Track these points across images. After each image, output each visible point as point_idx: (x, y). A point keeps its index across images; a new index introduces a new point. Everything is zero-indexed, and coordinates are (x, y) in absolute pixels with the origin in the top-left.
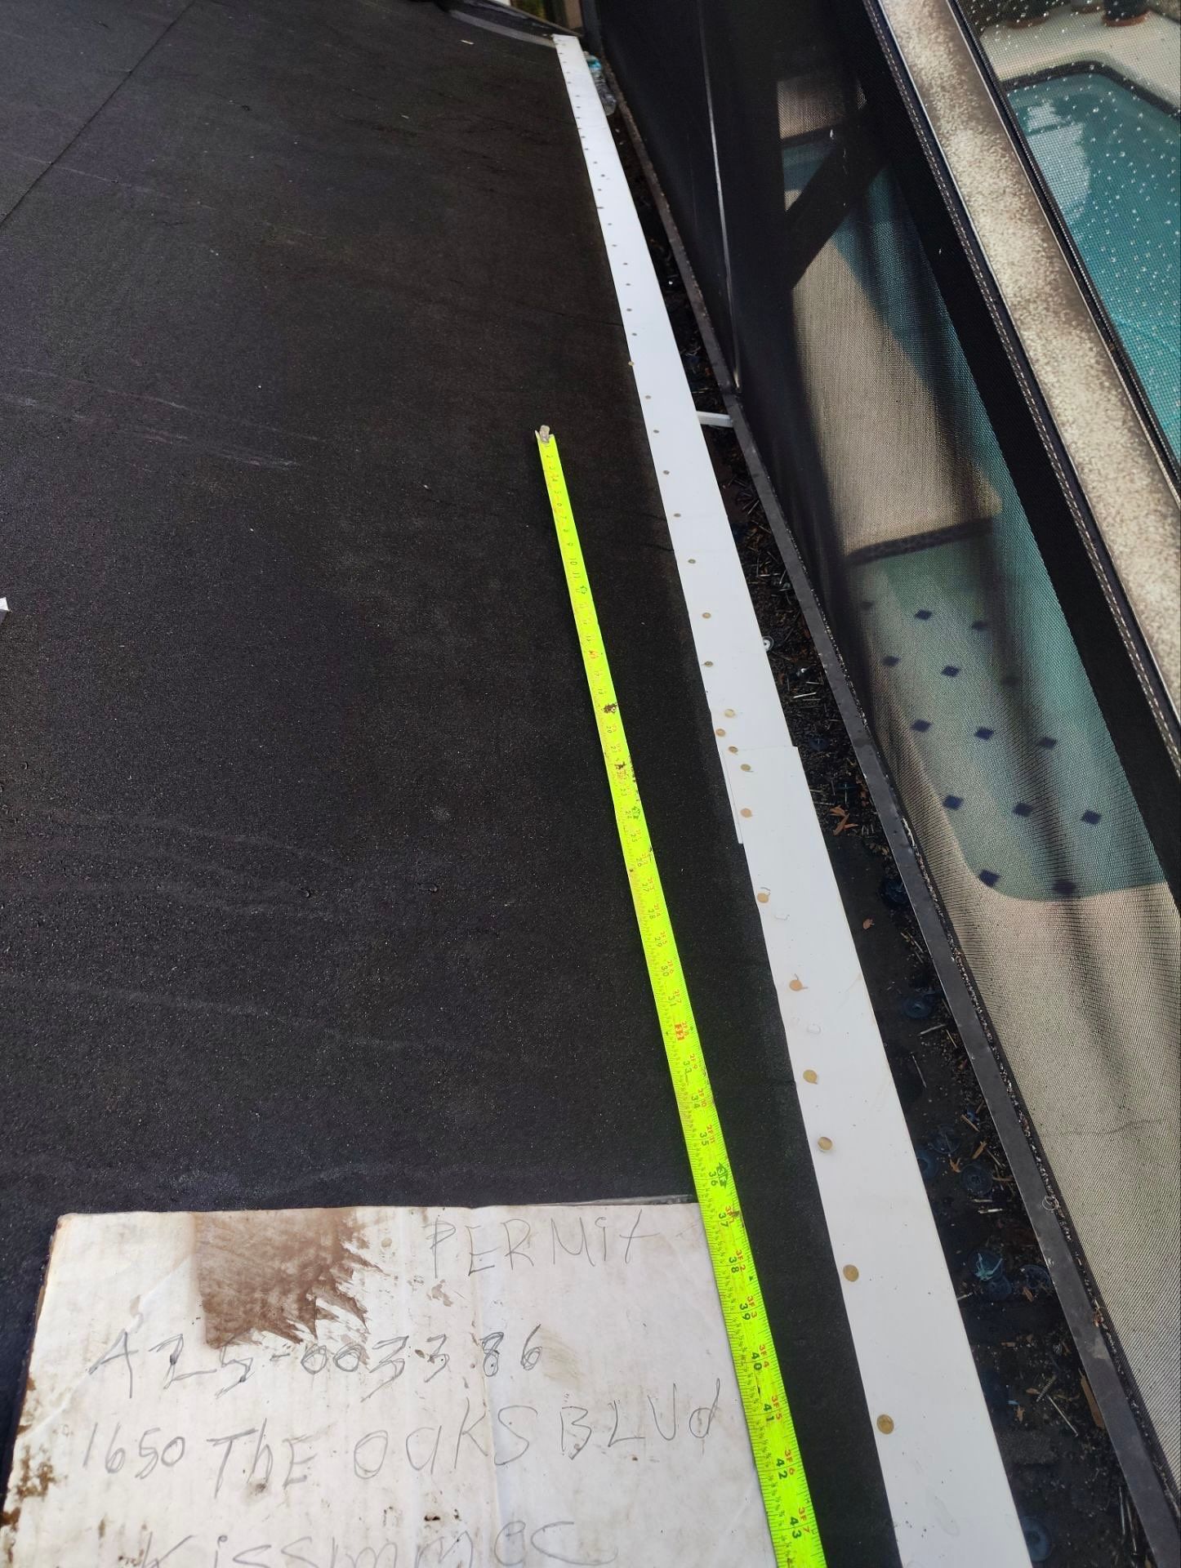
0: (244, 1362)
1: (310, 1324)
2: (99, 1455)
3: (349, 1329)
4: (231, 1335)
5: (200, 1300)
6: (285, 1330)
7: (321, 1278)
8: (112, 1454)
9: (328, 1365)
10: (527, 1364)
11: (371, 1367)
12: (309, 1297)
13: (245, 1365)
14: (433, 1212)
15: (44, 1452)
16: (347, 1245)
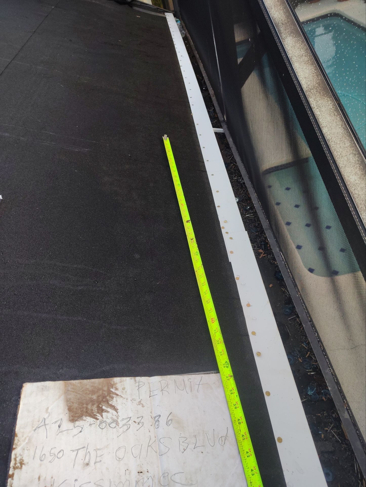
0: (81, 426)
1: (101, 414)
2: (37, 456)
3: (113, 415)
4: (77, 418)
5: (67, 408)
6: (93, 416)
7: (104, 400)
8: (41, 455)
9: (107, 426)
10: (168, 424)
11: (120, 427)
12: (100, 406)
13: (81, 427)
14: (138, 378)
15: (21, 455)
16: (112, 390)
